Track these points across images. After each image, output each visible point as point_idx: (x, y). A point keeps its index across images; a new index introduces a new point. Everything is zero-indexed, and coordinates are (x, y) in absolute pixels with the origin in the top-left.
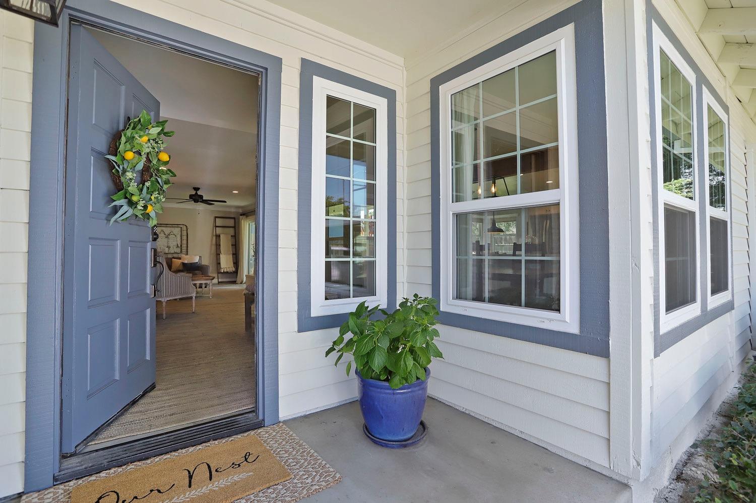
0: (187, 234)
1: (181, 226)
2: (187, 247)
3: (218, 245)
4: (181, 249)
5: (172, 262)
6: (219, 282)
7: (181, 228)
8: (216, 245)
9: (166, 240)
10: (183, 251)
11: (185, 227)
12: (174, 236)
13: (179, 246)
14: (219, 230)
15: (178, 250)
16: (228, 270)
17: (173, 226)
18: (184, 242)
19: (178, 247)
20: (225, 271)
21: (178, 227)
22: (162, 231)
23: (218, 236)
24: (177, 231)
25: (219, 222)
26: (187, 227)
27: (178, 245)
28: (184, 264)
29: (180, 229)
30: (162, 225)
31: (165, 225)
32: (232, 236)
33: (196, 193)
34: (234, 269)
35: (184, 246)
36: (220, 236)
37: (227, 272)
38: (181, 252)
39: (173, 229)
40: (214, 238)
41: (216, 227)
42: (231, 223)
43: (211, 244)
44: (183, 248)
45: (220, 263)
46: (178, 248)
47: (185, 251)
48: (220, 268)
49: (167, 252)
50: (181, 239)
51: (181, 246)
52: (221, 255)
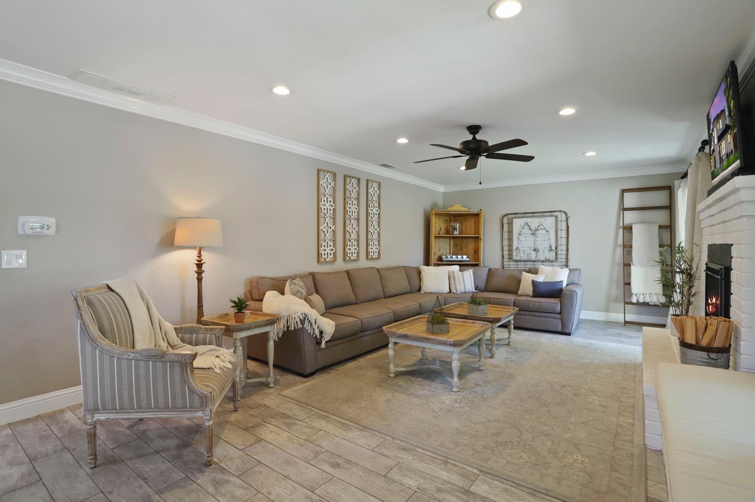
0: (568, 227)
1: (558, 214)
2: (567, 250)
3: (628, 247)
4: (556, 253)
5: (521, 276)
6: (626, 323)
7: (556, 217)
8: (624, 246)
9: (532, 238)
10: (559, 257)
11: (563, 215)
12: (544, 232)
13: (554, 248)
14: (629, 217)
15: (552, 256)
16: (648, 300)
17: (544, 214)
18: (562, 241)
19: (551, 250)
20: (641, 301)
21: (552, 216)
22: (527, 224)
23: (628, 229)
24: (549, 222)
25: (631, 200)
26: (566, 214)
27: (551, 246)
28: (534, 284)
29: (554, 218)
30: (526, 215)
31: (531, 215)
32: (660, 227)
33: (474, 138)
34: (663, 300)
35: (562, 248)
36: (631, 228)
37: (646, 304)
38: (556, 259)
39: (542, 220)
40: (621, 231)
41: (625, 209)
42: (660, 198)
43: (616, 245)
44: (559, 252)
45: (629, 284)
46: (551, 253)
47: (564, 256)
48: (631, 295)
49: (534, 259)
50: (556, 235)
51: (556, 248)
52: (632, 266)
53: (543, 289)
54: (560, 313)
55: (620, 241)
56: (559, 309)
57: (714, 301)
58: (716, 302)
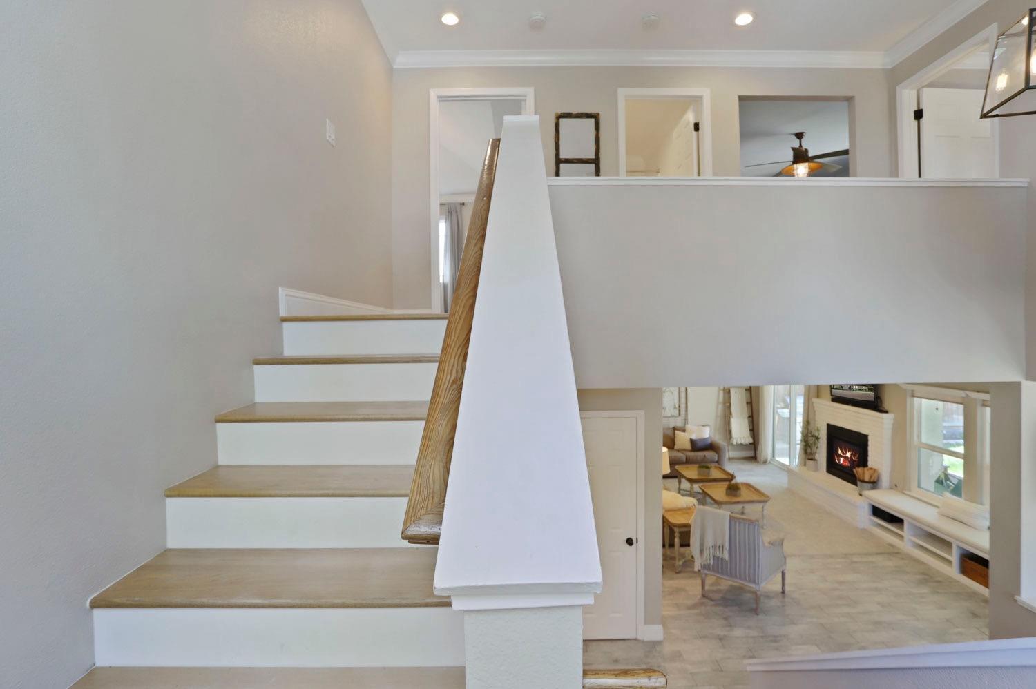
2: (687, 407)
3: (727, 405)
4: (679, 411)
5: (674, 434)
8: (725, 403)
10: (682, 413)
12: (670, 394)
13: (677, 406)
15: (676, 412)
16: (742, 441)
18: (683, 400)
19: (675, 407)
20: (739, 442)
23: (727, 392)
27: (675, 405)
28: (692, 441)
34: (751, 441)
35: (683, 406)
37: (741, 444)
38: (679, 414)
40: (722, 393)
43: (718, 403)
44: (682, 410)
45: (731, 432)
46: (675, 410)
47: (684, 412)
48: (732, 438)
50: (679, 397)
51: (679, 406)
52: (731, 418)
53: (700, 444)
54: (717, 462)
55: (721, 399)
56: (716, 459)
57: (848, 454)
58: (851, 456)
